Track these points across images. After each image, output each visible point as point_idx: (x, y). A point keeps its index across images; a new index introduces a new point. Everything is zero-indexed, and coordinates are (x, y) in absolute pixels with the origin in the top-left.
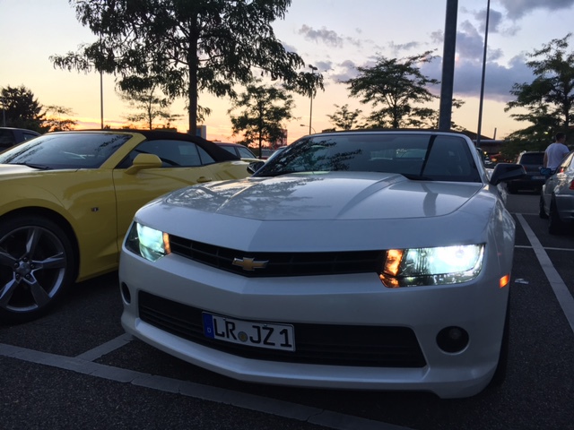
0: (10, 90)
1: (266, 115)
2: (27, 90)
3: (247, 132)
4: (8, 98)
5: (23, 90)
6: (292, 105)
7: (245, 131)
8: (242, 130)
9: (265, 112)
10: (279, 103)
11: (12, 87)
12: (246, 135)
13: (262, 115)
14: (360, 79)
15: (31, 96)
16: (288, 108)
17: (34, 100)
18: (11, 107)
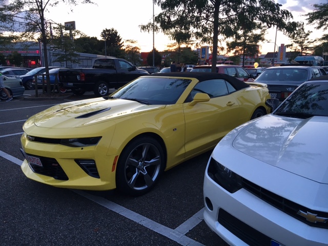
0: (107, 30)
1: (248, 39)
2: (115, 30)
3: (236, 51)
4: (106, 35)
5: (113, 30)
6: (266, 32)
7: (234, 50)
8: (233, 50)
9: (248, 38)
10: (257, 32)
11: (108, 29)
12: (235, 53)
13: (245, 39)
14: (316, 13)
15: (116, 33)
16: (263, 34)
17: (118, 35)
18: (107, 39)
